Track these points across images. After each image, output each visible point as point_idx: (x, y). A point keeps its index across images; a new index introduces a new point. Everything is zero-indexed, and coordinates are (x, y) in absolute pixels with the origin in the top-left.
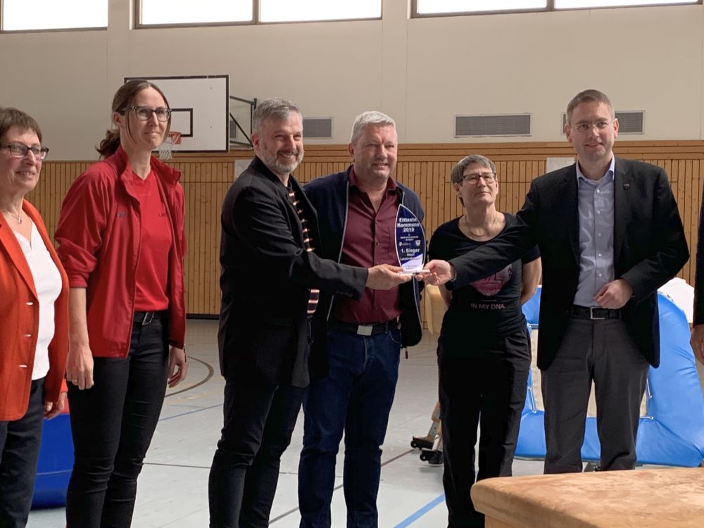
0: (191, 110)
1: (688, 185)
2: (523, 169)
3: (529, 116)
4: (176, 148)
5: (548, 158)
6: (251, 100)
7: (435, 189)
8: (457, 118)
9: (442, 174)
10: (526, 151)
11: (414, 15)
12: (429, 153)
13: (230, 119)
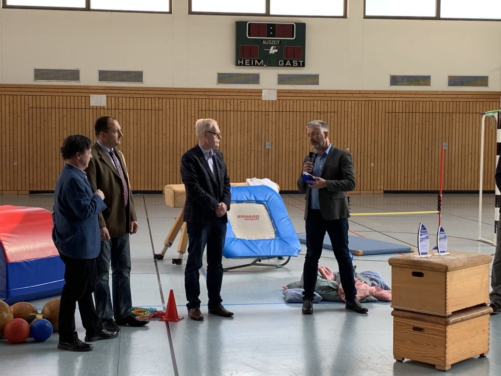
1: (168, 112)
2: (76, 101)
3: (79, 71)
5: (91, 95)
7: (23, 111)
8: (35, 70)
9: (27, 103)
10: (78, 91)
11: (5, 6)
12: (18, 90)
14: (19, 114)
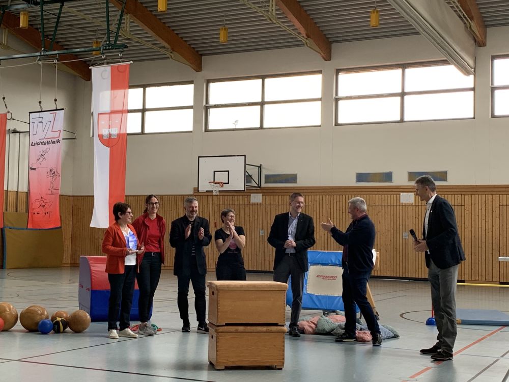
0: (228, 171)
1: (470, 207)
2: (389, 199)
3: (392, 173)
4: (221, 189)
5: (401, 194)
6: (259, 165)
8: (357, 174)
10: (391, 190)
11: (337, 124)
12: (343, 190)
13: (246, 174)
14: (344, 211)
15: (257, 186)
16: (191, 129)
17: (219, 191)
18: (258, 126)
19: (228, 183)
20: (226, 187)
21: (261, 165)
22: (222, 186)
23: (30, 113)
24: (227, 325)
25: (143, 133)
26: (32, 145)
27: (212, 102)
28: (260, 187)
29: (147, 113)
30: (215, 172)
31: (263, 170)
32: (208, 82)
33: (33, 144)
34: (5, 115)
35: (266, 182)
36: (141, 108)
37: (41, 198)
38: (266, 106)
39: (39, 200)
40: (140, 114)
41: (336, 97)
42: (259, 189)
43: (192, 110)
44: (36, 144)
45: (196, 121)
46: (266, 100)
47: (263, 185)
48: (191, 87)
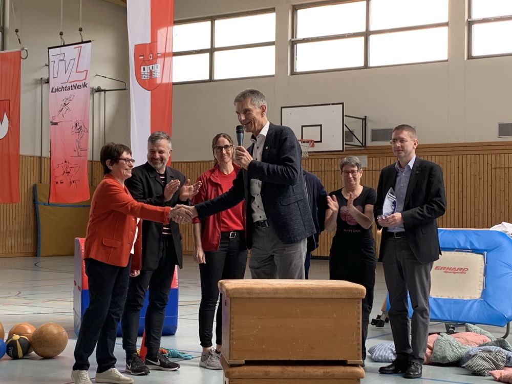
0: (321, 126)
4: (311, 150)
6: (363, 117)
7: (485, 173)
8: (499, 124)
9: (490, 163)
11: (470, 57)
12: (481, 148)
13: (345, 129)
14: (481, 176)
15: (361, 145)
16: (273, 72)
17: (309, 152)
18: (362, 64)
19: (321, 141)
20: (318, 147)
21: (366, 117)
22: (313, 146)
23: (49, 48)
24: (248, 363)
25: (211, 80)
26: (52, 92)
27: (300, 36)
28: (365, 146)
29: (216, 54)
30: (302, 127)
31: (368, 124)
32: (295, 9)
33: (54, 90)
34: (20, 53)
35: (373, 139)
36: (209, 47)
37: (65, 162)
38: (372, 38)
39: (63, 165)
40: (207, 55)
41: (469, 20)
42: (363, 149)
43: (273, 48)
44: (58, 90)
45: (279, 61)
46: (372, 29)
47: (369, 143)
48: (271, 18)
